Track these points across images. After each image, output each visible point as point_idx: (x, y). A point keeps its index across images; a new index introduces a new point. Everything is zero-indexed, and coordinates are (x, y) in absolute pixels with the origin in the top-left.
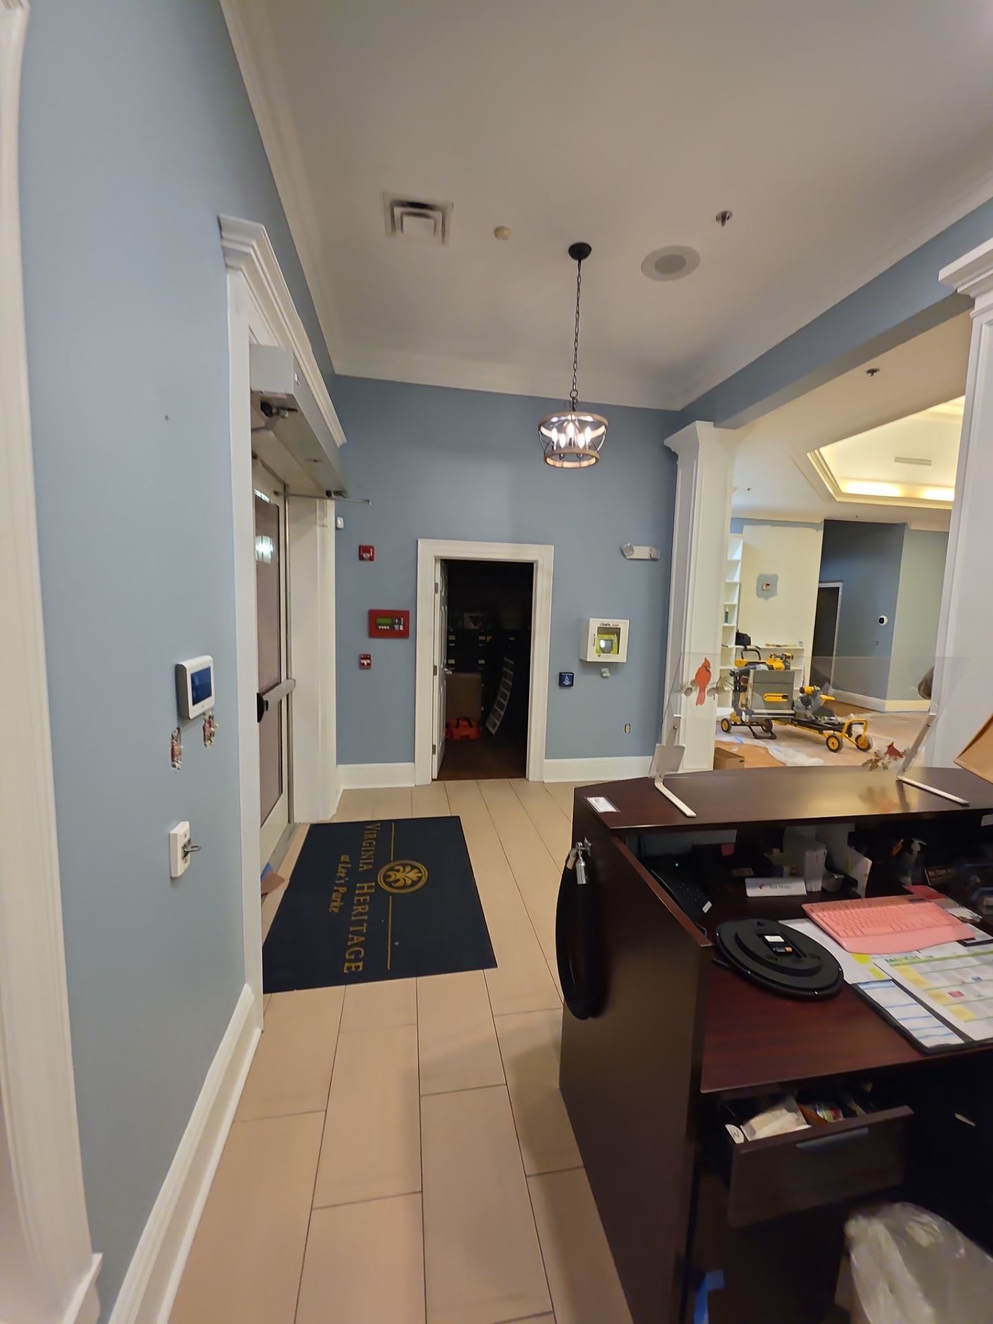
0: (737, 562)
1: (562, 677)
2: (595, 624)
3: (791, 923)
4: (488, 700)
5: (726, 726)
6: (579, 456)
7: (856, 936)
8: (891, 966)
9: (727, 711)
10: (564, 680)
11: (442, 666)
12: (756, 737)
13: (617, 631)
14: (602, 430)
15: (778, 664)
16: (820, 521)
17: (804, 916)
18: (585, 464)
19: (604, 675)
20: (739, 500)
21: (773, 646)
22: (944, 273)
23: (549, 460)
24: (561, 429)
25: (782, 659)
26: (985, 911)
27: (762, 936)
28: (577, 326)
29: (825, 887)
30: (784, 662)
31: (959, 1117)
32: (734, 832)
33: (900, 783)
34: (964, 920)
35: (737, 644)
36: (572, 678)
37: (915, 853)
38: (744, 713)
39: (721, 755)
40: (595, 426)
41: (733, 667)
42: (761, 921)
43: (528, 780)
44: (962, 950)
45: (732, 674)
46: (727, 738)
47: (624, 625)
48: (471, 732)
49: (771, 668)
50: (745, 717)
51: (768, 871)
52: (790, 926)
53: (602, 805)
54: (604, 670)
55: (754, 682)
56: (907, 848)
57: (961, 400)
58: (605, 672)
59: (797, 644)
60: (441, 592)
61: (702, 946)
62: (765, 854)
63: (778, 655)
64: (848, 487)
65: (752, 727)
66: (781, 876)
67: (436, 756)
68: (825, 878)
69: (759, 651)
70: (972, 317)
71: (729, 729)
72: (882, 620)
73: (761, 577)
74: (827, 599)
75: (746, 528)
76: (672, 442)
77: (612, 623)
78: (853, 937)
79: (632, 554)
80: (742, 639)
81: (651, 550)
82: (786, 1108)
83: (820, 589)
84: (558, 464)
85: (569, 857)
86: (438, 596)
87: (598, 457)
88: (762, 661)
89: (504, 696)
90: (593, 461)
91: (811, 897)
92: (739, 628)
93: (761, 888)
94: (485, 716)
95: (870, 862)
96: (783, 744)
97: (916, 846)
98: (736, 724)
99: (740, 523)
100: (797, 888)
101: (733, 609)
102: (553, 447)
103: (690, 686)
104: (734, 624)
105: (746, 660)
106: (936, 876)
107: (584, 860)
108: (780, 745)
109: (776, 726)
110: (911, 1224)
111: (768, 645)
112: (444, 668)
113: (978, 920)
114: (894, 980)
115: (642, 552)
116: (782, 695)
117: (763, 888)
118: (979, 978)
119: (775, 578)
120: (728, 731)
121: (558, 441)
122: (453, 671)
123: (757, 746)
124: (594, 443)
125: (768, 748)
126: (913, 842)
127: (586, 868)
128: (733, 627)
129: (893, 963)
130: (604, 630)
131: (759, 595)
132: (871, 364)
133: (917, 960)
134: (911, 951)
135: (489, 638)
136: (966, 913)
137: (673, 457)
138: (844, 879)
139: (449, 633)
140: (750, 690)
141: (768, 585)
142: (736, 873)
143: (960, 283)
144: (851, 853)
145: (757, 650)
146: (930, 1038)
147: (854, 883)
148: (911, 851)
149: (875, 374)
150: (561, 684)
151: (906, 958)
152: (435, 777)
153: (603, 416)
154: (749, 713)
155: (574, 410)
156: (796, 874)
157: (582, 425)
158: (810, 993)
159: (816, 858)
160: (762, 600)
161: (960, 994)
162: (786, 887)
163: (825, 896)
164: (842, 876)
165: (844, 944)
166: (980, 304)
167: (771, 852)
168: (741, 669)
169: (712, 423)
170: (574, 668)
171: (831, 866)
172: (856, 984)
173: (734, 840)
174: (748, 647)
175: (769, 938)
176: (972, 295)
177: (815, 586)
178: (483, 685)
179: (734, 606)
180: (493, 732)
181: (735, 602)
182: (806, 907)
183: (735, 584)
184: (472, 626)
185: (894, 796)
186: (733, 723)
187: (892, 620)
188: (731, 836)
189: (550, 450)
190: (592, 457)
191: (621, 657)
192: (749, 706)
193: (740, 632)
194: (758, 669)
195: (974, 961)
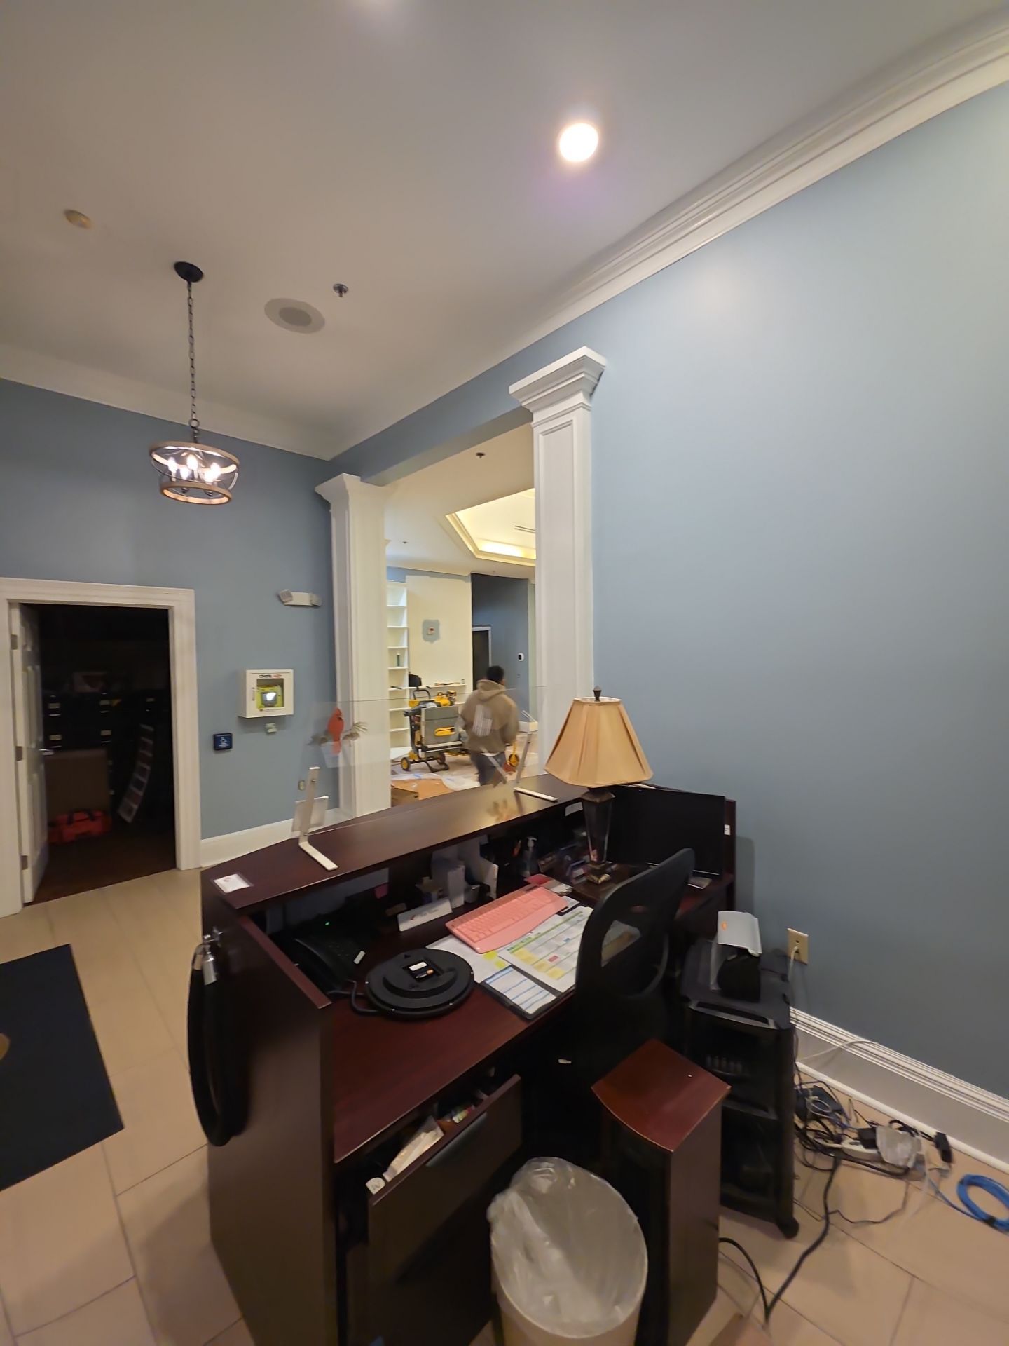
0: (403, 608)
1: (216, 739)
2: (252, 677)
3: (436, 945)
4: (120, 782)
5: (406, 764)
6: (208, 492)
7: (487, 937)
8: (512, 953)
9: (406, 750)
10: (221, 742)
11: (33, 746)
12: (433, 770)
13: (279, 683)
14: (233, 468)
15: (445, 701)
16: (468, 574)
17: (447, 933)
18: (216, 501)
19: (270, 731)
20: (394, 551)
21: (441, 684)
22: (513, 388)
23: (166, 492)
24: (181, 460)
25: (447, 695)
26: (575, 882)
27: (407, 968)
28: (192, 351)
29: (467, 901)
30: (449, 698)
31: (561, 1061)
32: (386, 870)
33: (516, 792)
34: (561, 895)
35: (410, 686)
36: (229, 738)
37: (531, 849)
38: (420, 750)
39: (398, 795)
40: (225, 463)
41: (408, 708)
42: (407, 953)
43: (179, 870)
44: (559, 919)
45: (407, 714)
46: (407, 777)
47: (288, 676)
48: (94, 827)
49: (439, 705)
50: (421, 753)
51: (418, 900)
52: (436, 948)
53: (231, 884)
54: (270, 725)
55: (426, 720)
56: (525, 846)
57: (533, 490)
58: (271, 728)
59: (461, 681)
60: (24, 647)
61: (321, 1007)
62: (416, 885)
63: (443, 692)
64: (485, 547)
65: (428, 762)
66: (430, 901)
67: (28, 873)
68: (467, 891)
69: (428, 690)
70: (533, 426)
71: (408, 767)
72: (520, 657)
73: (426, 623)
74: (480, 640)
75: (408, 577)
76: (325, 489)
77: (273, 673)
78: (485, 938)
79: (291, 600)
80: (414, 681)
81: (311, 597)
82: (424, 1132)
83: (474, 633)
84: (181, 498)
85: (195, 957)
86: (18, 654)
87: (230, 495)
88: (431, 699)
89: (143, 771)
90: (225, 500)
91: (456, 913)
92: (411, 671)
93: (412, 919)
94: (116, 801)
95: (496, 867)
96: (454, 773)
97: (531, 844)
98: (414, 762)
99: (401, 572)
100: (444, 908)
101: (403, 654)
102: (171, 478)
103: (323, 736)
104: (406, 667)
105: (418, 700)
106: (547, 863)
107: (213, 954)
108: (452, 775)
109: (449, 758)
110: (535, 1177)
111: (436, 684)
112: (38, 747)
113: (570, 891)
114: (512, 966)
115: (302, 598)
116: (450, 728)
117: (415, 918)
118: (568, 939)
119: (437, 623)
120: (407, 770)
121: (178, 471)
122: (55, 750)
123: (433, 779)
124: (224, 481)
125: (442, 779)
126: (528, 840)
127: (215, 962)
128: (404, 670)
129: (511, 951)
130: (266, 683)
131: (425, 639)
132: (479, 448)
133: (530, 940)
134: (525, 935)
135: (116, 702)
136: (564, 888)
137: (326, 505)
138: (480, 888)
139: (46, 700)
140: (423, 728)
141: (432, 630)
142: (389, 912)
143: (523, 399)
144: (484, 862)
145: (427, 690)
146: (534, 1005)
147: (488, 888)
148: (527, 848)
149: (483, 457)
150: (217, 748)
151: (522, 942)
152: (29, 897)
153: (232, 454)
154: (425, 749)
155: (196, 441)
156: (443, 896)
157: (206, 460)
158: (447, 1007)
159: (456, 876)
160: (428, 643)
161: (555, 957)
162: (435, 911)
163: (468, 907)
164: (478, 886)
165: (478, 948)
166: (537, 417)
167: (421, 882)
168: (414, 709)
169: (359, 477)
170: (231, 727)
171: (470, 878)
172: (484, 982)
173: (386, 880)
174: (420, 687)
175: (413, 968)
176: (531, 410)
177: (470, 630)
178: (110, 763)
179: (404, 649)
180: (129, 819)
181: (405, 646)
182: (448, 925)
183: (403, 629)
184: (87, 688)
185: (512, 803)
186: (411, 761)
187: (526, 657)
188: (383, 876)
189: (166, 481)
190: (225, 496)
191: (287, 710)
192: (423, 743)
193: (412, 674)
194: (428, 707)
195: (566, 926)
